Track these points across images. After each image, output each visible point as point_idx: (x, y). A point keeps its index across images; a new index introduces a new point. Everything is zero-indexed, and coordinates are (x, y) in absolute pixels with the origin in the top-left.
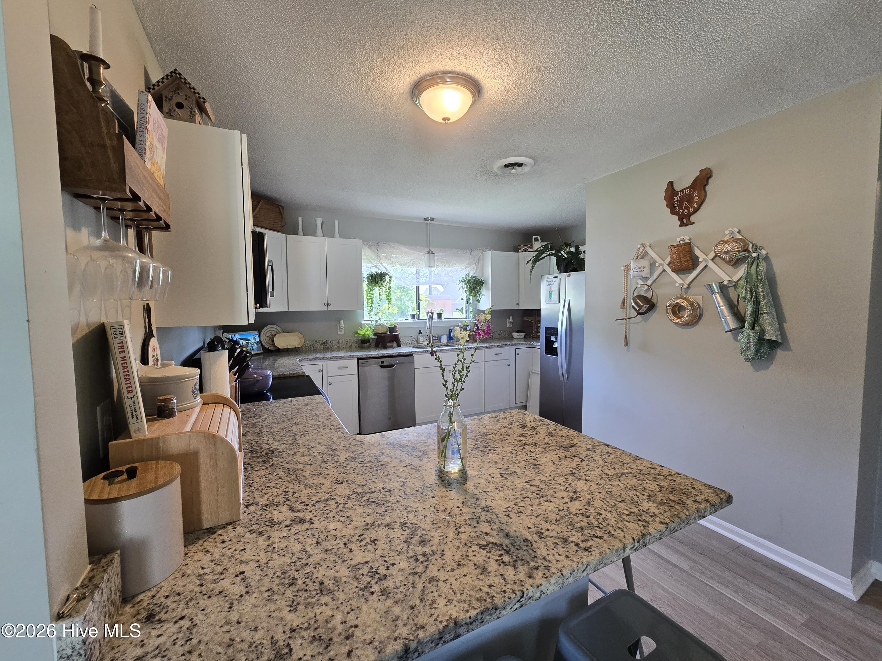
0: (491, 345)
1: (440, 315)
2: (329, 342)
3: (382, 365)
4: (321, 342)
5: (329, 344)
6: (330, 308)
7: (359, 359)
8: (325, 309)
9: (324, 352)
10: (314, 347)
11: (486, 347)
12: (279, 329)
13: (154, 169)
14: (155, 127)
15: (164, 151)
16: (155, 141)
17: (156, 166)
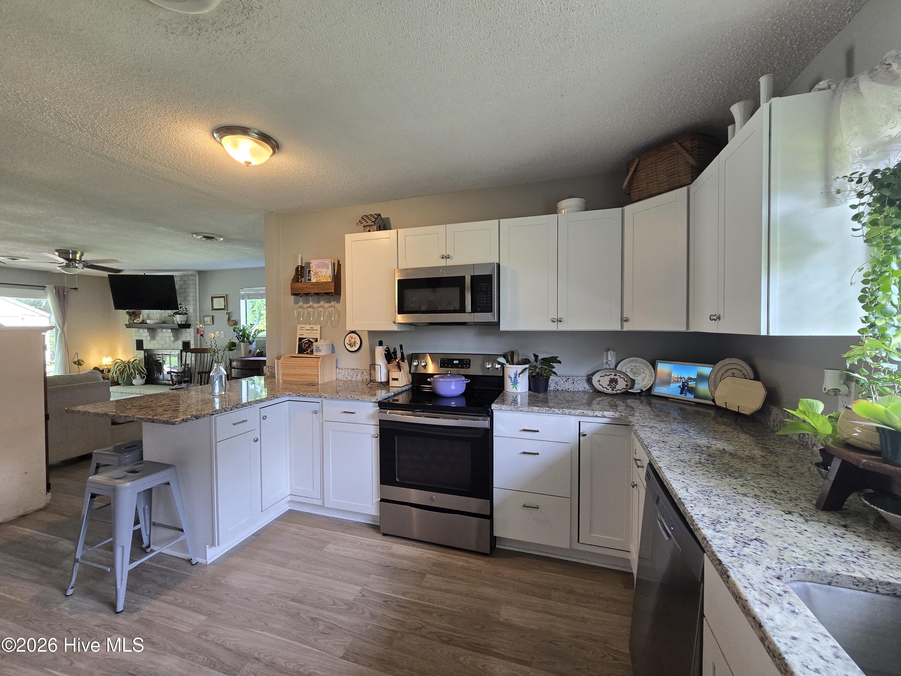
13: (320, 278)
14: (318, 266)
15: (328, 268)
16: (318, 270)
17: (321, 277)
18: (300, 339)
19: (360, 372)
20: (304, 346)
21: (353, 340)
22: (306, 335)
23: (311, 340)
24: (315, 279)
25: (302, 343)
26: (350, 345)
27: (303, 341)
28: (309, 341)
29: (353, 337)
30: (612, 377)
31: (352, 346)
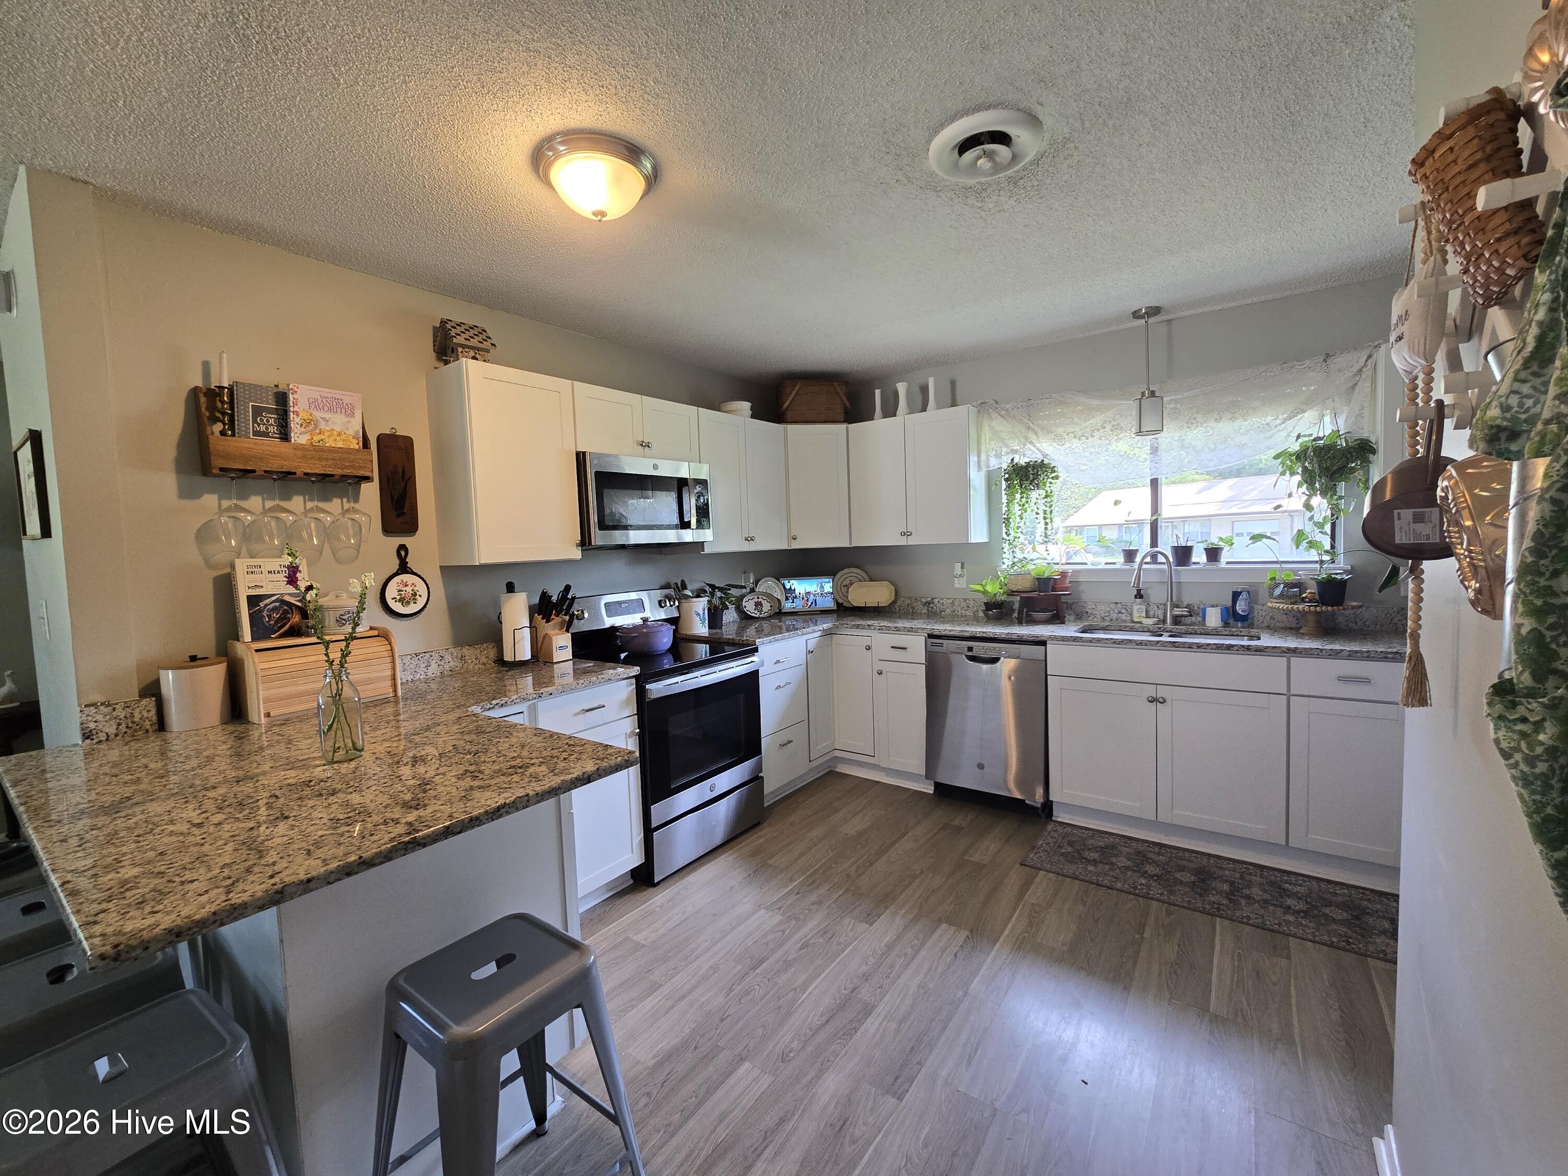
0: (1337, 647)
1: (1213, 554)
2: (936, 601)
3: (970, 654)
4: (924, 600)
5: (937, 607)
6: (912, 541)
7: (931, 636)
8: (902, 541)
9: (928, 618)
10: (913, 608)
11: (1294, 651)
12: (864, 574)
13: (322, 437)
14: (315, 404)
15: (352, 415)
16: (318, 415)
17: (327, 434)
18: (253, 601)
19: (436, 657)
20: (269, 616)
21: (409, 589)
22: (271, 585)
23: (287, 598)
24: (307, 437)
25: (261, 611)
26: (402, 600)
27: (262, 604)
28: (284, 602)
29: (410, 583)
30: (756, 600)
31: (408, 603)
